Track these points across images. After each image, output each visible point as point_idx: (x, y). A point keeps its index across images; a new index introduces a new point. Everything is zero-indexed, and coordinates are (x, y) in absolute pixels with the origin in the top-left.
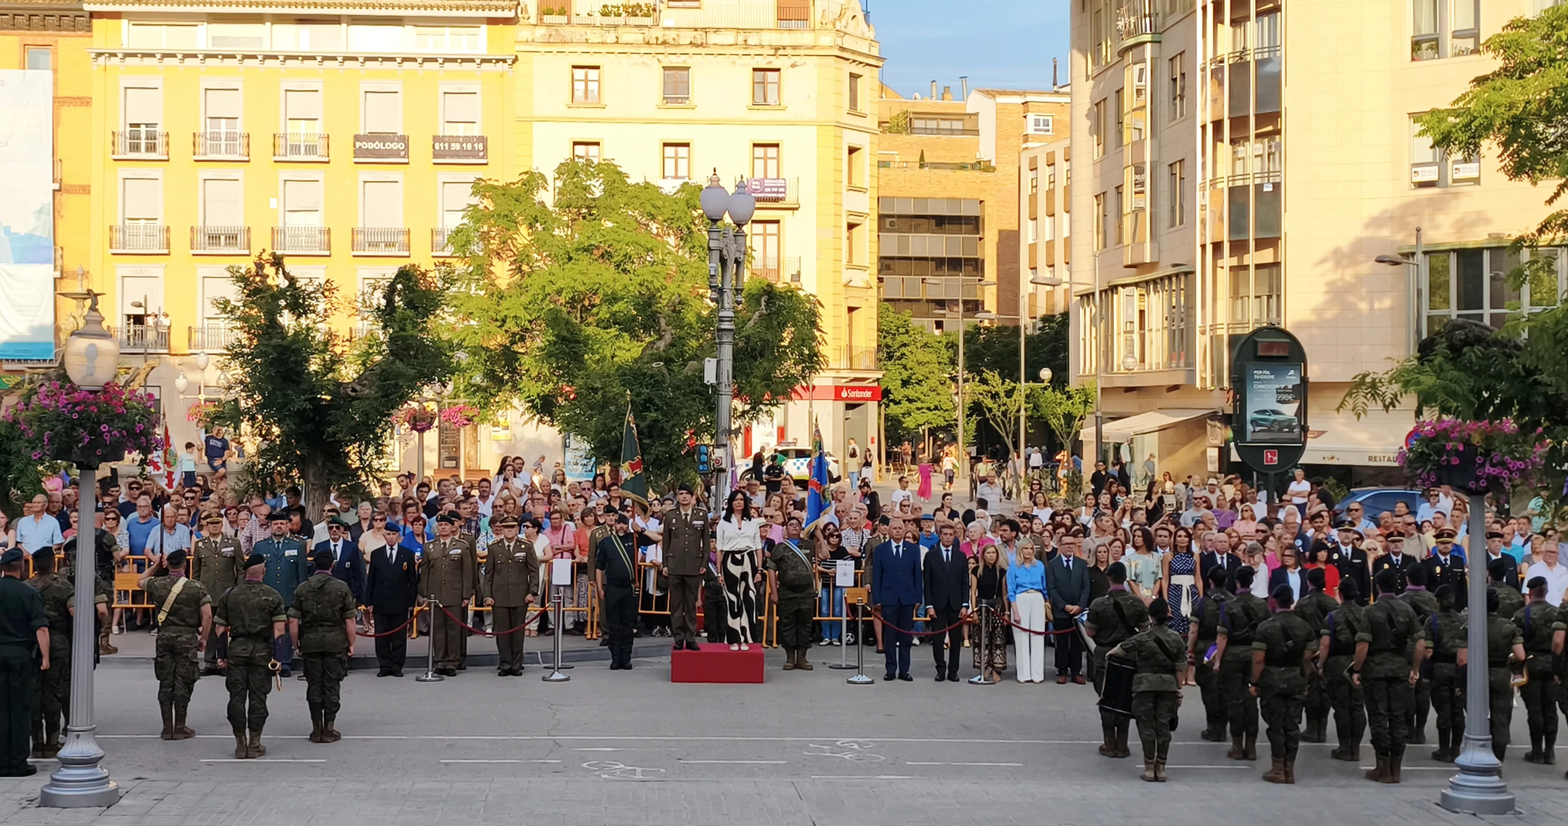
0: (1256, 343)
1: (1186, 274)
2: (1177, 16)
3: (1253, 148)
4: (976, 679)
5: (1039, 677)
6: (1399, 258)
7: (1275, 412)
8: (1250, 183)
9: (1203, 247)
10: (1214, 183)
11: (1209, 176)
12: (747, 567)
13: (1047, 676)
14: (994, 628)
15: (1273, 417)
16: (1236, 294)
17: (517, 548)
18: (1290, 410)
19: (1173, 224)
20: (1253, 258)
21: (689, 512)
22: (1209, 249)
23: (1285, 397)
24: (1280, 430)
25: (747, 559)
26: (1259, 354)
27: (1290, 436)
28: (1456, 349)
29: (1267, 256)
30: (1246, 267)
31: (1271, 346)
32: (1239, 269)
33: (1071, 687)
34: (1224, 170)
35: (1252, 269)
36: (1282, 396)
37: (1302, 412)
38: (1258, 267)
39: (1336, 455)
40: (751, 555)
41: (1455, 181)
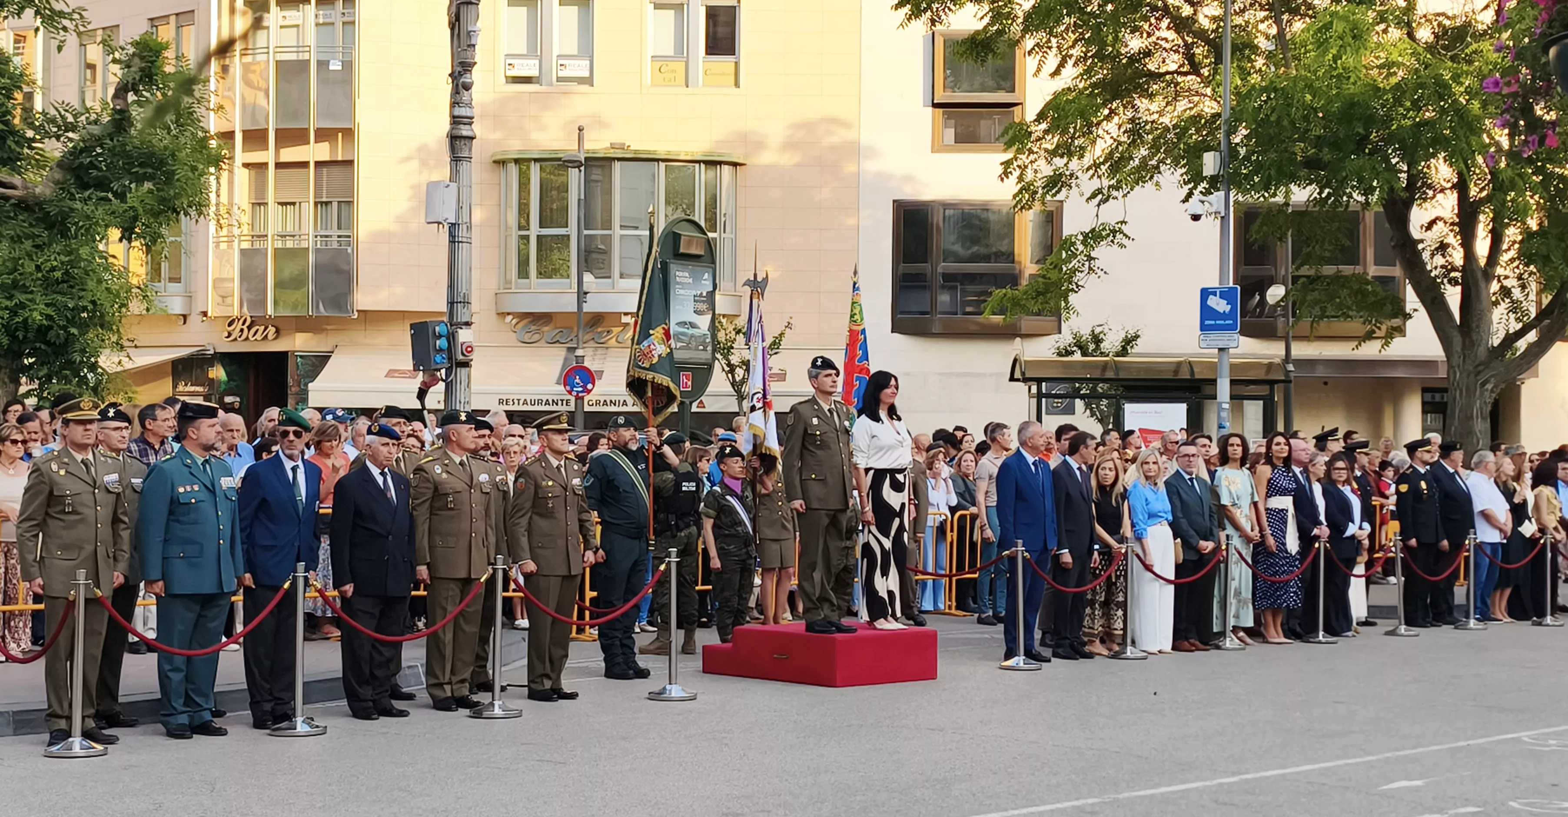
0: (675, 236)
3: (313, 13)
7: (691, 325)
8: (311, 57)
15: (691, 331)
20: (313, 152)
22: (239, 138)
24: (696, 349)
26: (682, 251)
29: (333, 151)
31: (686, 241)
35: (311, 167)
36: (699, 305)
38: (318, 164)
41: (559, 79)
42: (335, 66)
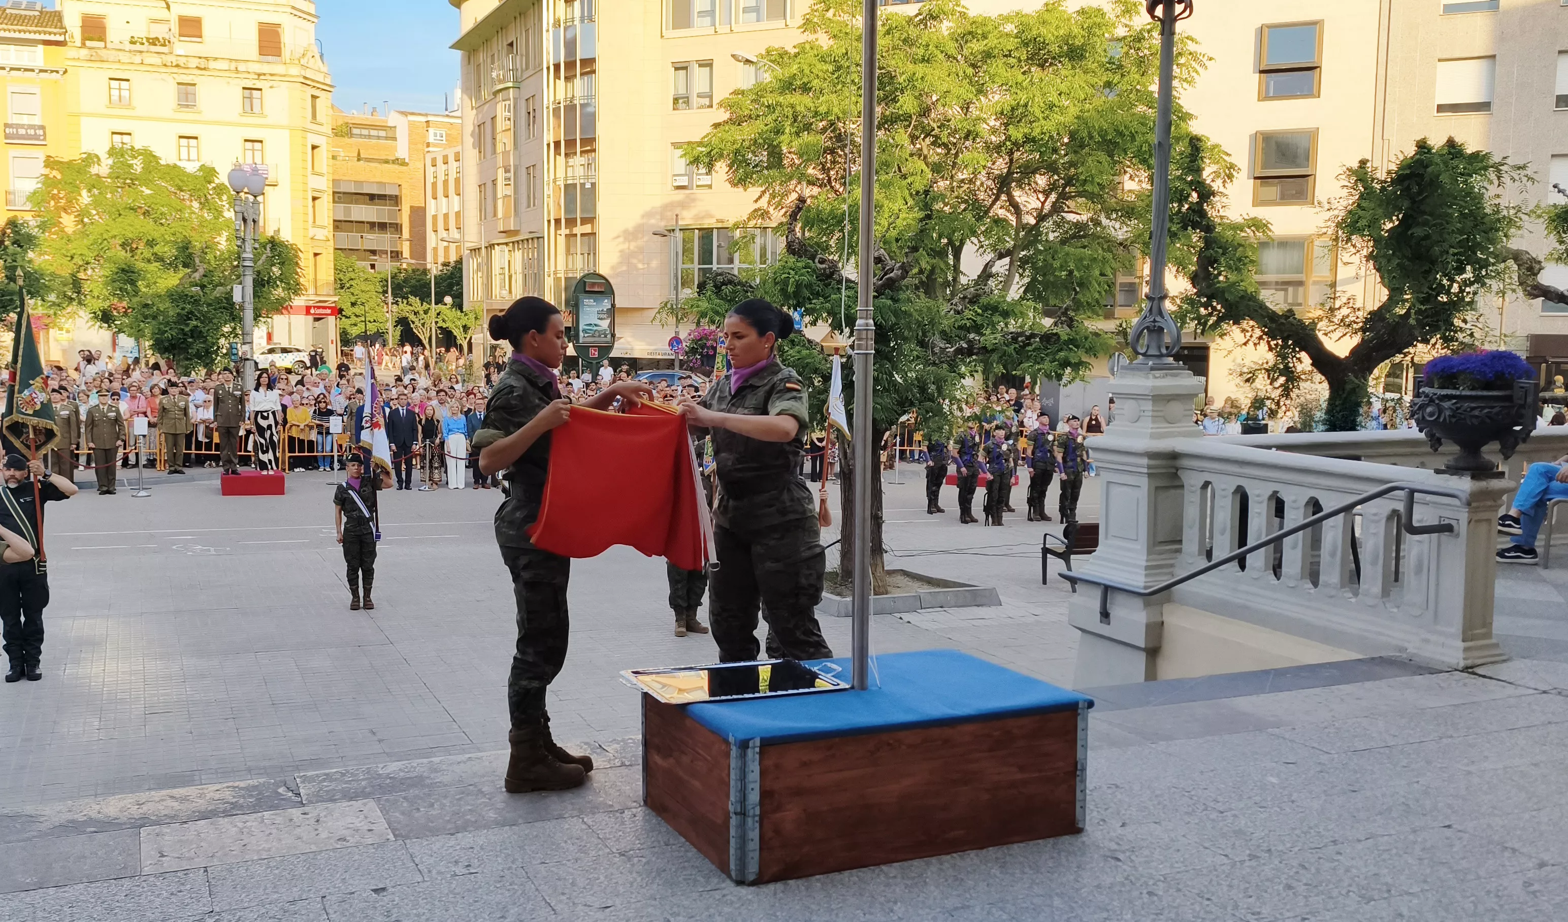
0: (585, 282)
1: (538, 238)
2: (531, 72)
3: (578, 160)
4: (422, 488)
5: (462, 486)
6: (666, 233)
7: (596, 325)
8: (577, 181)
9: (549, 221)
10: (555, 181)
11: (552, 177)
12: (271, 421)
13: (467, 485)
14: (433, 457)
15: (595, 328)
16: (568, 252)
17: (110, 410)
18: (605, 324)
19: (529, 206)
20: (579, 230)
21: (231, 386)
22: (553, 222)
23: (602, 316)
24: (599, 336)
25: (271, 416)
26: (587, 289)
27: (605, 339)
28: (718, 288)
29: (587, 229)
30: (576, 235)
31: (593, 284)
32: (571, 236)
33: (481, 490)
34: (561, 174)
35: (579, 236)
36: (600, 315)
37: (612, 325)
38: (582, 235)
39: (629, 352)
40: (274, 413)
41: (698, 186)
42: (588, 186)
